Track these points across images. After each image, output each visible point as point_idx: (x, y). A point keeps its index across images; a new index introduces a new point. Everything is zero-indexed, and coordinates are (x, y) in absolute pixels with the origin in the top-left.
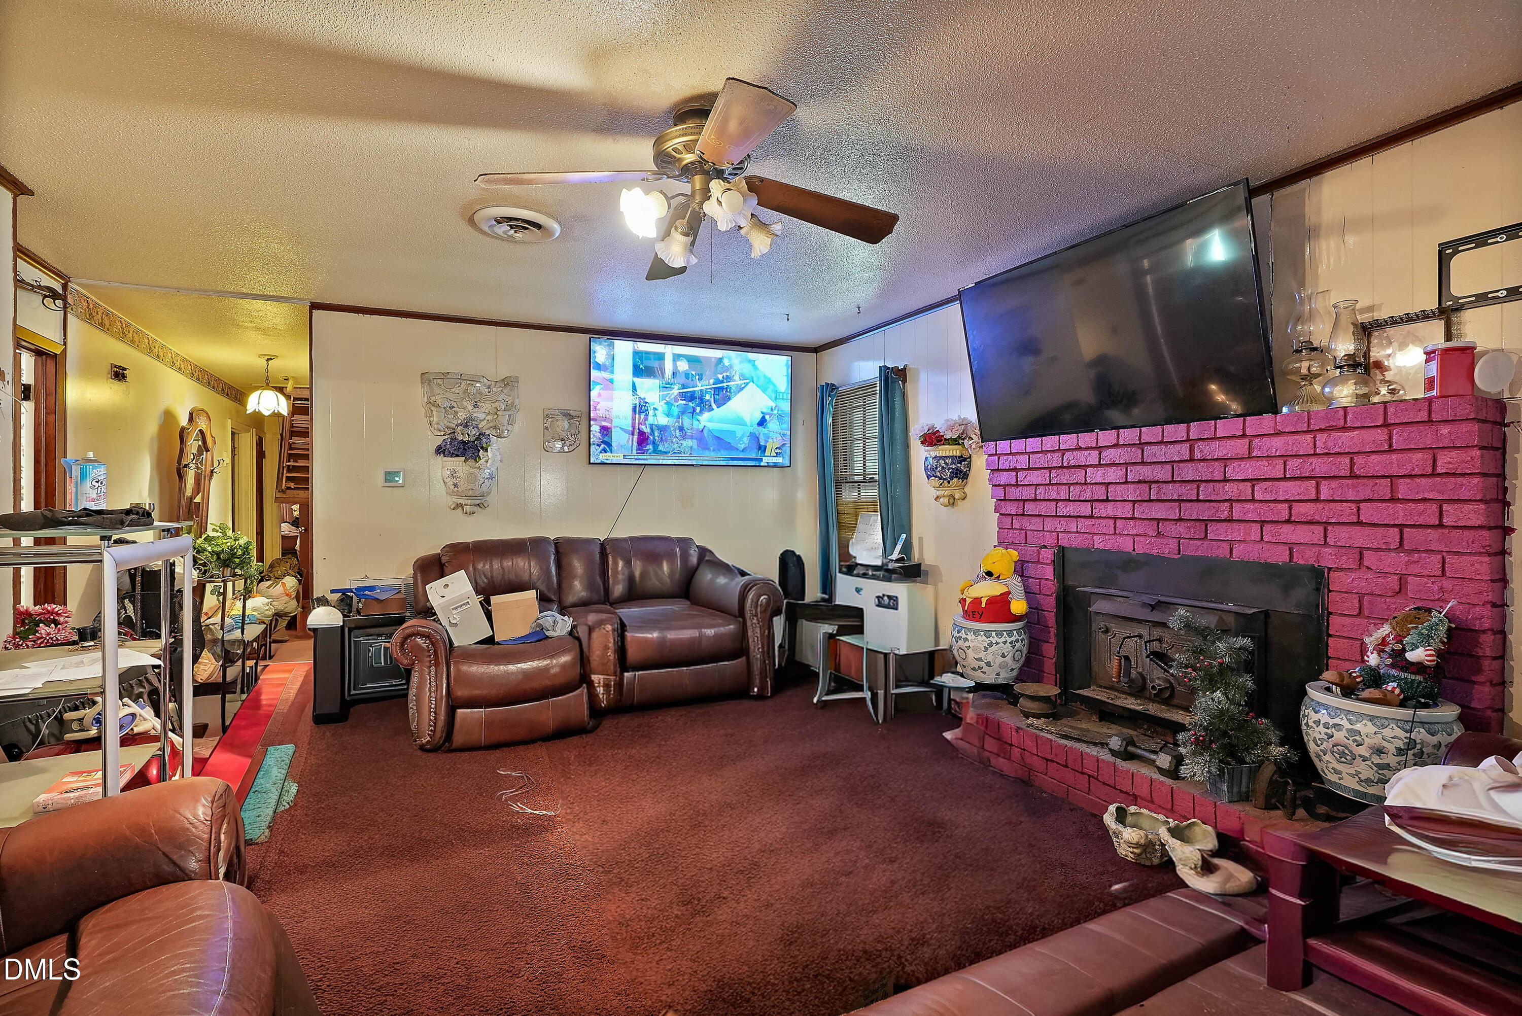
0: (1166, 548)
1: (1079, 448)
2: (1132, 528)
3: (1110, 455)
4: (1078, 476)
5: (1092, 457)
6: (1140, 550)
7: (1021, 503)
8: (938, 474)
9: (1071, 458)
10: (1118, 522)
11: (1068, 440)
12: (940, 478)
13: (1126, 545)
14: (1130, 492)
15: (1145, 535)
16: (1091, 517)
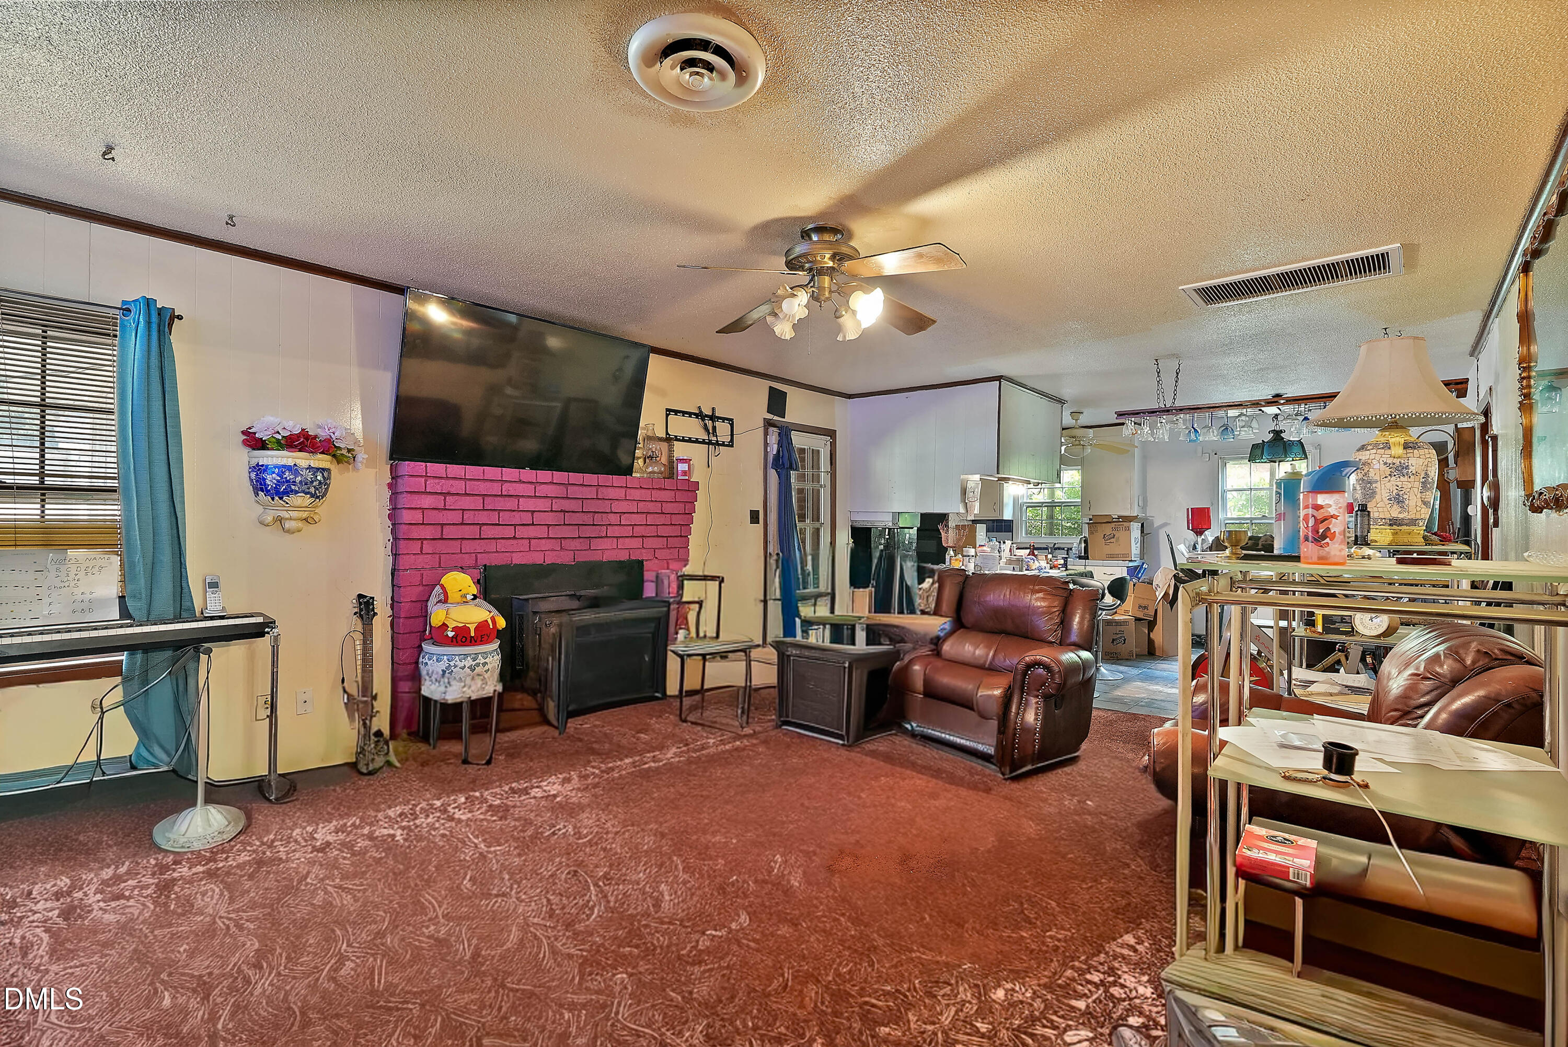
0: (565, 558)
1: (521, 482)
2: (545, 545)
3: (543, 490)
4: (511, 504)
5: (528, 490)
6: (548, 561)
7: (439, 527)
8: (312, 490)
9: (508, 489)
10: (533, 541)
11: (510, 473)
12: (312, 496)
13: (537, 558)
14: (550, 519)
15: (553, 550)
16: (514, 538)
